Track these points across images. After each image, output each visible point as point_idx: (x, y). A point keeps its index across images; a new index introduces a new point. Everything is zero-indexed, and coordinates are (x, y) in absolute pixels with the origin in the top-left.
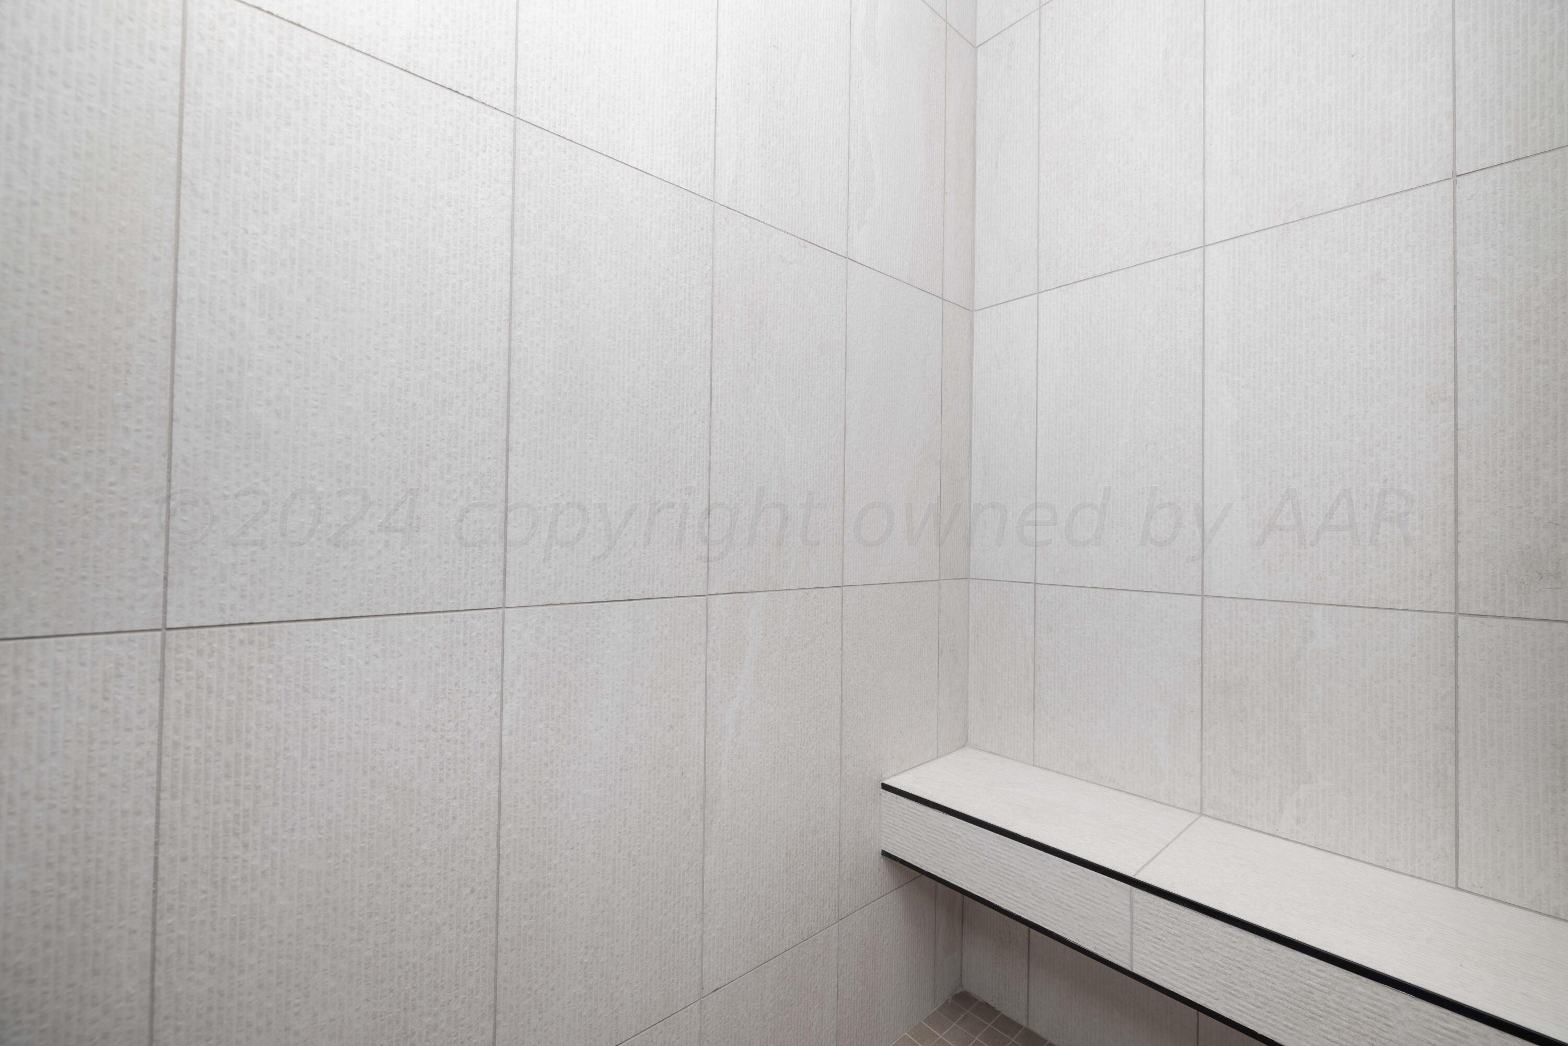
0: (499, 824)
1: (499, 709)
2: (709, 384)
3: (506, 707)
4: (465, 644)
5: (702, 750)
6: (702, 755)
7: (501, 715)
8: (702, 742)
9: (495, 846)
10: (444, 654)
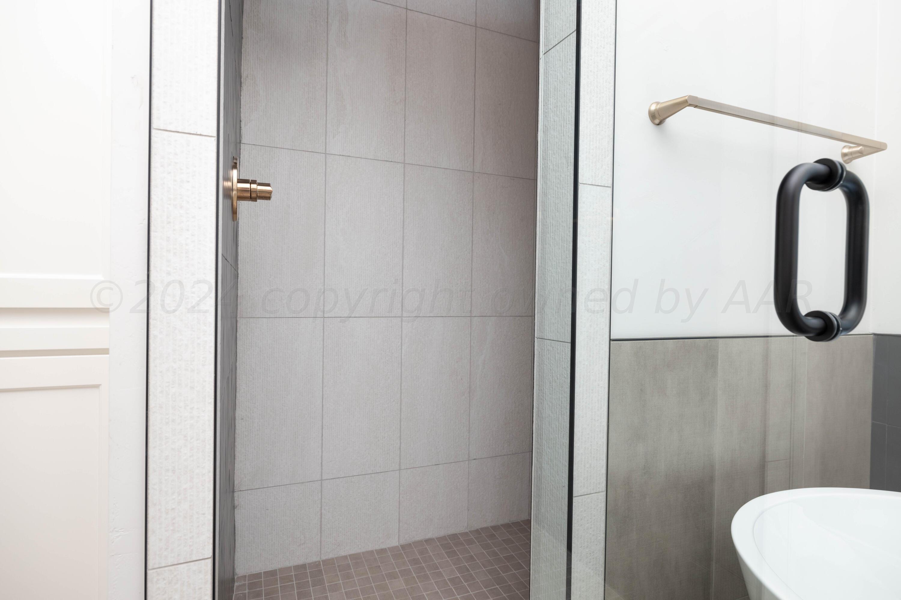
0: (401, 383)
1: (401, 347)
2: (472, 240)
3: (403, 347)
4: (391, 327)
5: (469, 372)
6: (469, 373)
7: (402, 350)
8: (469, 369)
9: (400, 389)
10: (386, 330)
